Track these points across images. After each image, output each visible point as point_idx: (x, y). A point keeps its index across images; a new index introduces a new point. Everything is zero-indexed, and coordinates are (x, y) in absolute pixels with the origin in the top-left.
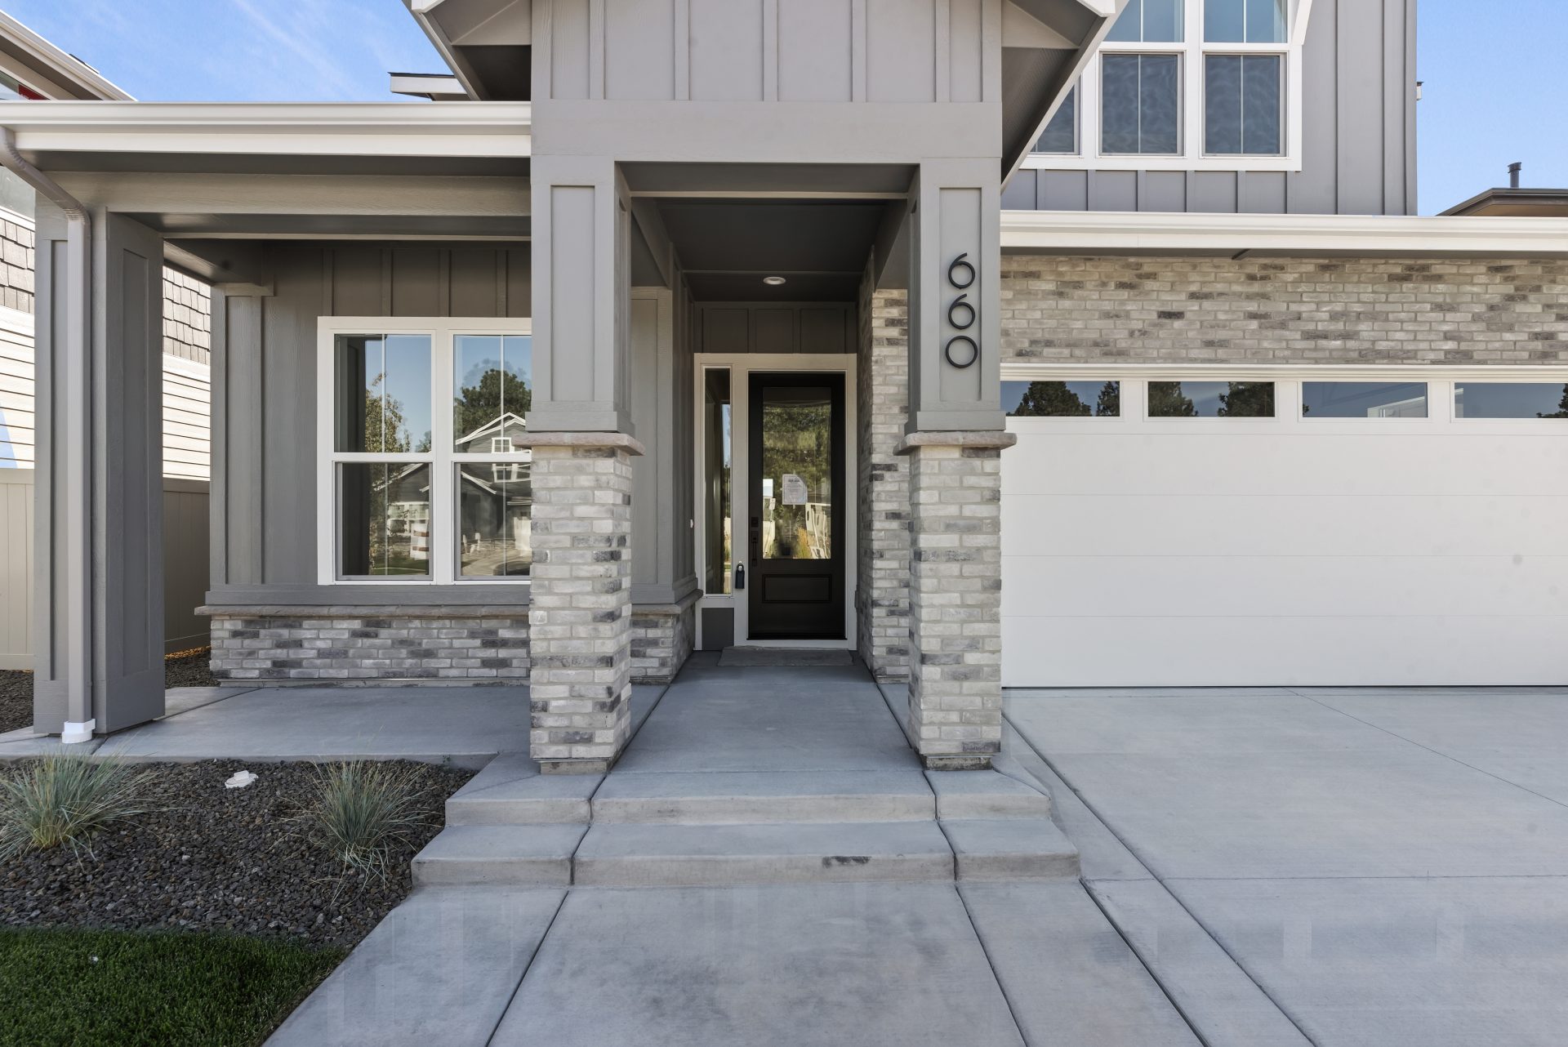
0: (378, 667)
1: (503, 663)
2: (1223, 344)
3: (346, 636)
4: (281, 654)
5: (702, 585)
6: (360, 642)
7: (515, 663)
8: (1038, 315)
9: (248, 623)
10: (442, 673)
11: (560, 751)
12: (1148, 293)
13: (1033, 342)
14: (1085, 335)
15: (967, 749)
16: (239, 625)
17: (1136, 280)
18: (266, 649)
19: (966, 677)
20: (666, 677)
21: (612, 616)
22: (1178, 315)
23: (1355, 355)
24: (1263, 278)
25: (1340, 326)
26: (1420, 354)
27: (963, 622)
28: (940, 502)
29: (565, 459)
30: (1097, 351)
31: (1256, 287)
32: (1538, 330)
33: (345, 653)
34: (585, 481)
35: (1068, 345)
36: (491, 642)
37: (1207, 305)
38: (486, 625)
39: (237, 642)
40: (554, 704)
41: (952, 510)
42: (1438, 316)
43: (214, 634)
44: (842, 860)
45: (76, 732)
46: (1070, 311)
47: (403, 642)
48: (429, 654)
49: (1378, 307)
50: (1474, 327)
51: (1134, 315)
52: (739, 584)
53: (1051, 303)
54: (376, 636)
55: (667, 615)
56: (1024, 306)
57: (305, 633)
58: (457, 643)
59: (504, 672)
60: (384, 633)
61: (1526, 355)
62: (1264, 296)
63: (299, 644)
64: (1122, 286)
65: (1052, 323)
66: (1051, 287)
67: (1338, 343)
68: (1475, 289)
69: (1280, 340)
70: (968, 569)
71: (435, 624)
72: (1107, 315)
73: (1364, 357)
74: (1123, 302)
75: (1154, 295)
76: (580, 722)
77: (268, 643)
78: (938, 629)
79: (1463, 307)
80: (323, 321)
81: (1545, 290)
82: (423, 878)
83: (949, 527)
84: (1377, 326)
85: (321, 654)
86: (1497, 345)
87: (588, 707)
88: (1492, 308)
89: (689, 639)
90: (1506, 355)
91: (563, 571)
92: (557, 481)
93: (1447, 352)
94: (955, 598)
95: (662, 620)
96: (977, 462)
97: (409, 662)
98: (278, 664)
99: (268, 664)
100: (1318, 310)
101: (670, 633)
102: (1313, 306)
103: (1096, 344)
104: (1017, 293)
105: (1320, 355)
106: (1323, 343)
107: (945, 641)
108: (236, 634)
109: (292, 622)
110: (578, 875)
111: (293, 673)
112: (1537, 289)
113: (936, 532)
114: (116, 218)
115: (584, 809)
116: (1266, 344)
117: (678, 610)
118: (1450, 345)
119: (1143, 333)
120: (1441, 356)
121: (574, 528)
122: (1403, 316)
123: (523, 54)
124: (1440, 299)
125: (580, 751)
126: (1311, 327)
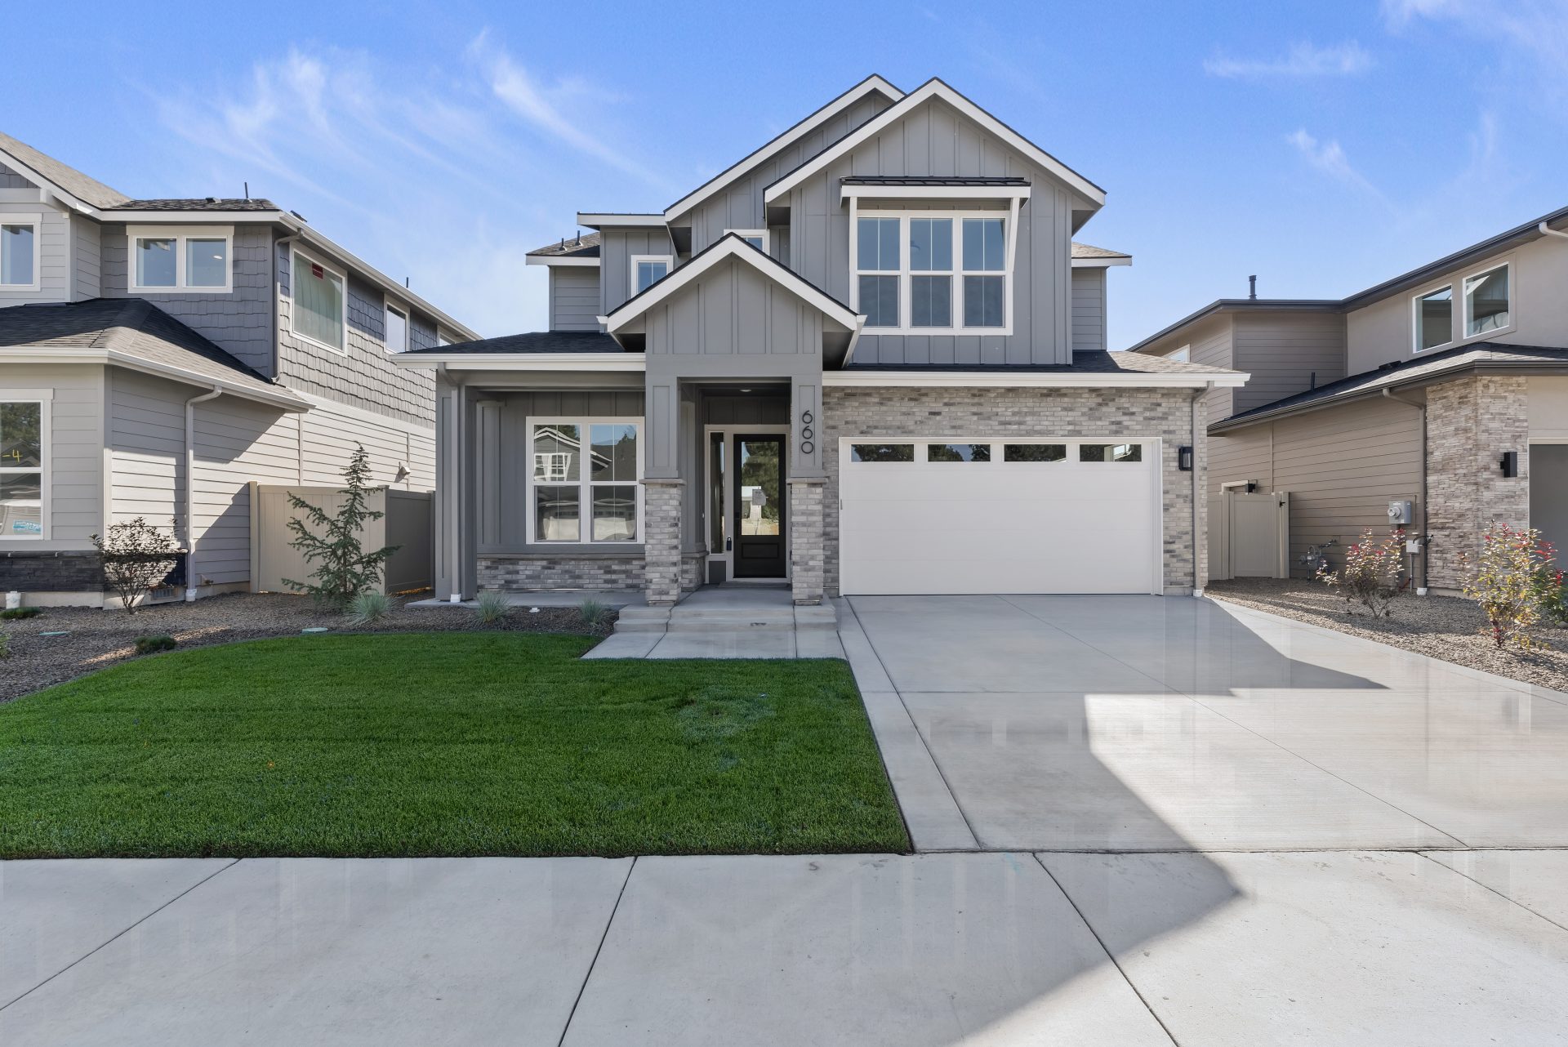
0: (554, 583)
1: (614, 581)
2: (960, 427)
3: (539, 568)
4: (509, 577)
5: (709, 548)
6: (546, 571)
7: (620, 581)
8: (870, 414)
9: (494, 562)
10: (585, 586)
11: (657, 598)
12: (924, 403)
13: (868, 427)
14: (894, 424)
15: (811, 597)
16: (489, 563)
17: (918, 397)
18: (501, 574)
19: (809, 570)
20: (692, 588)
21: (676, 547)
22: (938, 414)
23: (1024, 432)
24: (979, 396)
25: (1017, 418)
26: (1055, 432)
27: (808, 549)
28: (800, 504)
29: (658, 488)
30: (899, 431)
31: (976, 400)
32: (1113, 420)
33: (539, 577)
34: (666, 497)
35: (885, 428)
36: (609, 571)
37: (953, 408)
38: (606, 563)
39: (488, 572)
40: (654, 580)
41: (804, 507)
42: (1065, 413)
43: (478, 568)
44: (757, 624)
45: (455, 599)
46: (886, 412)
47: (567, 572)
48: (579, 577)
49: (1036, 409)
50: (1082, 419)
51: (917, 414)
52: (729, 548)
53: (877, 408)
54: (554, 569)
55: (693, 558)
56: (863, 410)
57: (520, 567)
58: (592, 572)
59: (615, 586)
60: (558, 567)
61: (1107, 432)
62: (980, 404)
63: (517, 572)
64: (911, 399)
65: (877, 418)
66: (877, 400)
67: (1016, 427)
68: (1083, 400)
69: (988, 425)
70: (810, 529)
71: (582, 563)
72: (904, 414)
73: (1028, 433)
74: (911, 408)
75: (927, 404)
76: (664, 587)
77: (502, 572)
78: (799, 552)
79: (1077, 409)
80: (528, 419)
81: (1116, 400)
82: (618, 629)
83: (803, 513)
84: (1035, 418)
85: (528, 577)
86: (1094, 427)
87: (667, 581)
88: (1091, 409)
89: (702, 575)
90: (1098, 432)
91: (658, 530)
92: (655, 497)
93: (1069, 431)
94: (805, 540)
95: (690, 561)
96: (813, 489)
97: (569, 581)
98: (507, 582)
99: (503, 582)
100: (1006, 411)
101: (694, 567)
102: (1004, 409)
103: (899, 428)
104: (860, 403)
105: (1007, 432)
106: (1009, 427)
107: (802, 557)
108: (487, 568)
109: (514, 561)
110: (669, 629)
111: (514, 586)
112: (1114, 400)
113: (798, 515)
114: (468, 388)
115: (668, 614)
116: (981, 427)
117: (698, 555)
118: (1071, 427)
119: (921, 422)
120: (1066, 433)
121: (662, 514)
122: (1047, 413)
123: (643, 336)
124: (1065, 405)
125: (664, 598)
126: (1003, 419)
